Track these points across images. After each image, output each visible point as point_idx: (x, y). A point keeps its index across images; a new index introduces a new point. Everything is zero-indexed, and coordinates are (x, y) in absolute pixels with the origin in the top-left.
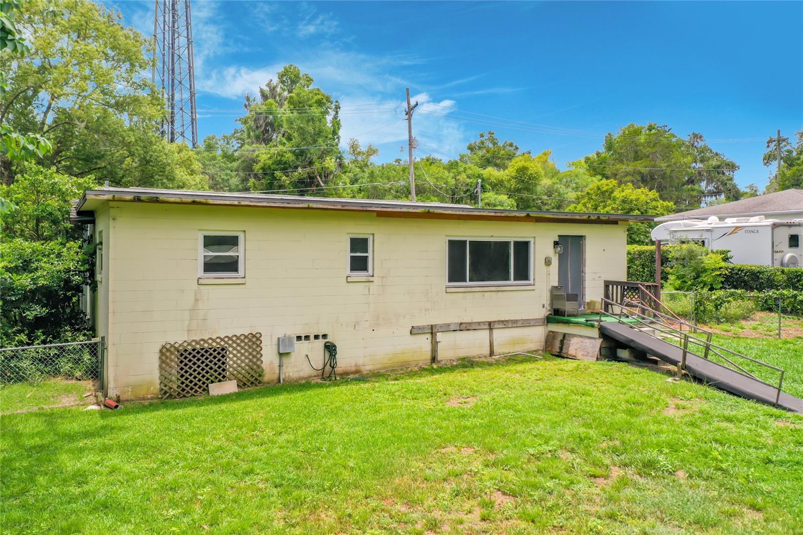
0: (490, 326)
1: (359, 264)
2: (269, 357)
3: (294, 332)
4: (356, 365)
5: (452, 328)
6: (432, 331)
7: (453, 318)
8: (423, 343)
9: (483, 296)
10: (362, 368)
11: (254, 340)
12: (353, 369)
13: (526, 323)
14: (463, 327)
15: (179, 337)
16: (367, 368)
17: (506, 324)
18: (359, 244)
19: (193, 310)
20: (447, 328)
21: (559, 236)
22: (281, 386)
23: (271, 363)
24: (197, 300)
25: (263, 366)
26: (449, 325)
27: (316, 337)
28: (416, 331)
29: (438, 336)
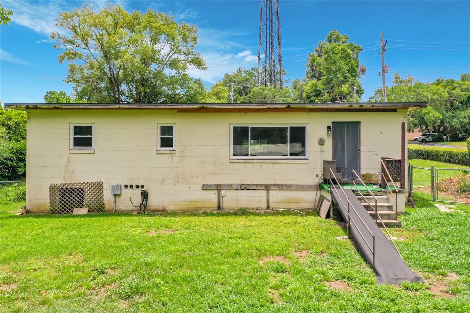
0: (267, 188)
1: (167, 143)
2: (107, 197)
3: (123, 183)
4: (163, 206)
5: (234, 187)
6: (219, 188)
7: (236, 181)
8: (212, 197)
9: (262, 166)
10: (167, 209)
11: (99, 186)
12: (161, 208)
13: (301, 188)
14: (243, 187)
15: (59, 181)
16: (171, 209)
17: (281, 187)
18: (167, 130)
19: (66, 167)
20: (230, 187)
21: (332, 122)
22: (118, 213)
23: (109, 200)
24: (68, 162)
25: (105, 202)
26: (231, 185)
27: (138, 187)
28: (205, 187)
29: (223, 192)
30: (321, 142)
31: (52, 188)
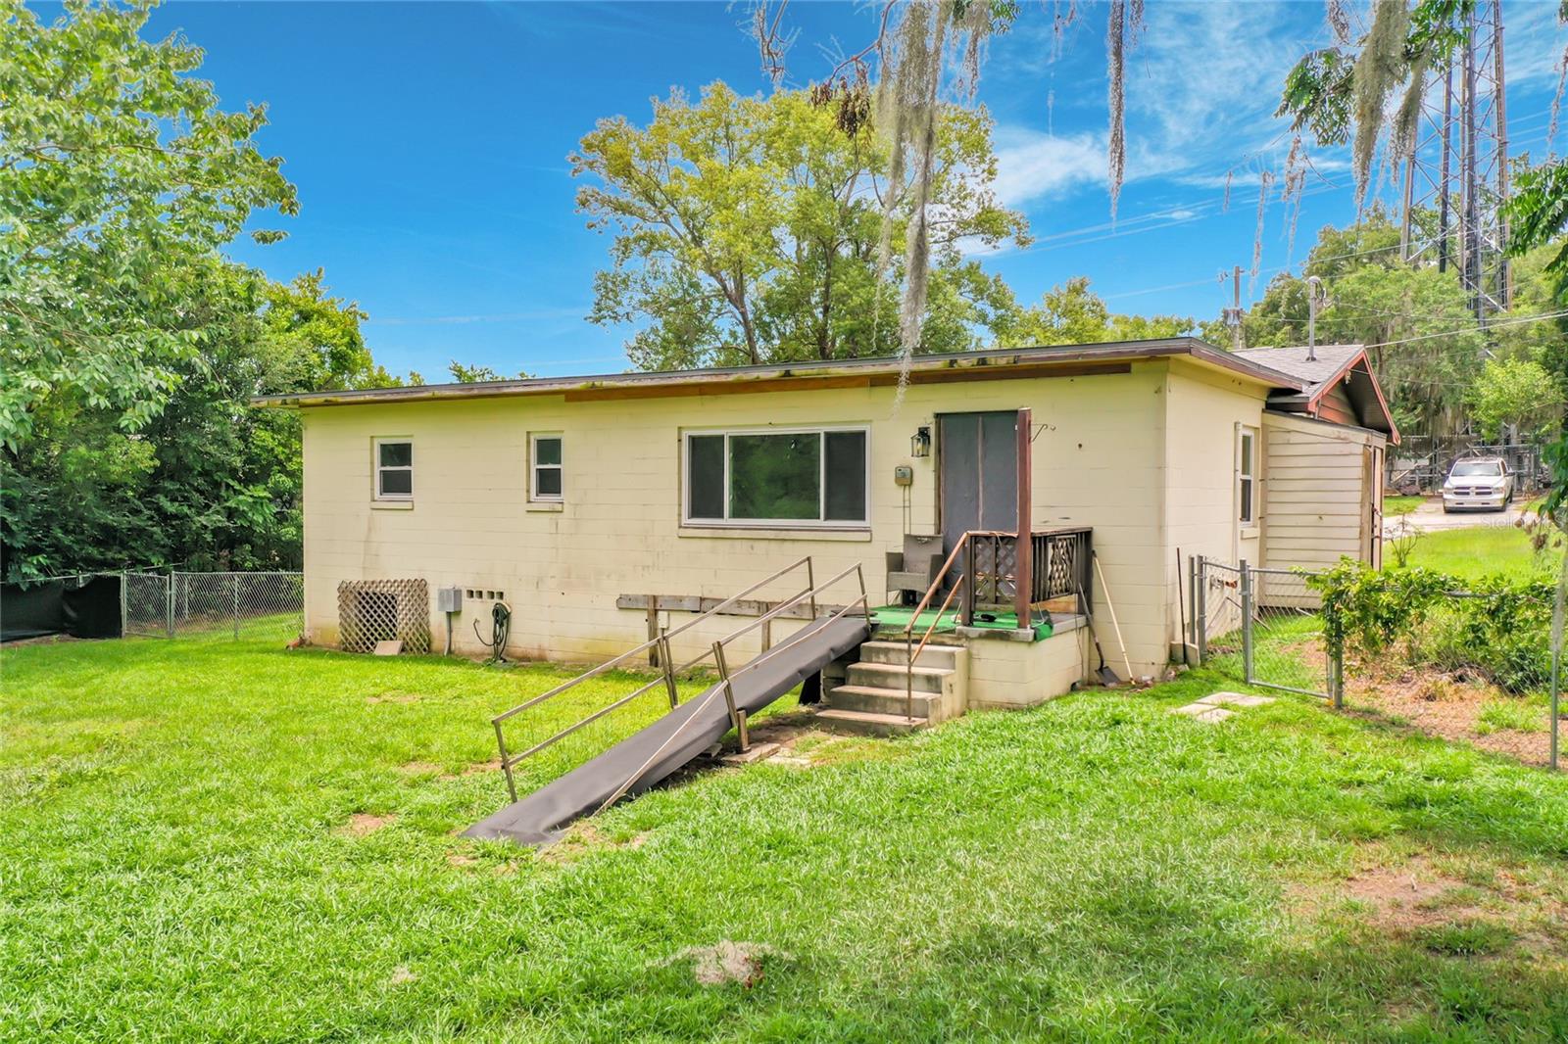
0: (766, 612)
1: (549, 482)
2: (436, 617)
3: (466, 583)
4: (540, 648)
5: (687, 605)
6: (653, 607)
7: (690, 588)
8: (638, 628)
9: (752, 548)
10: (548, 654)
11: (419, 588)
12: (536, 653)
14: (706, 607)
15: (355, 576)
16: (555, 655)
17: (799, 611)
18: (549, 450)
19: (367, 541)
20: (677, 605)
21: (938, 416)
22: (453, 657)
23: (440, 625)
24: (370, 529)
25: (432, 629)
26: (680, 599)
27: (492, 595)
28: (626, 604)
29: (662, 619)
30: (905, 479)
31: (344, 591)
